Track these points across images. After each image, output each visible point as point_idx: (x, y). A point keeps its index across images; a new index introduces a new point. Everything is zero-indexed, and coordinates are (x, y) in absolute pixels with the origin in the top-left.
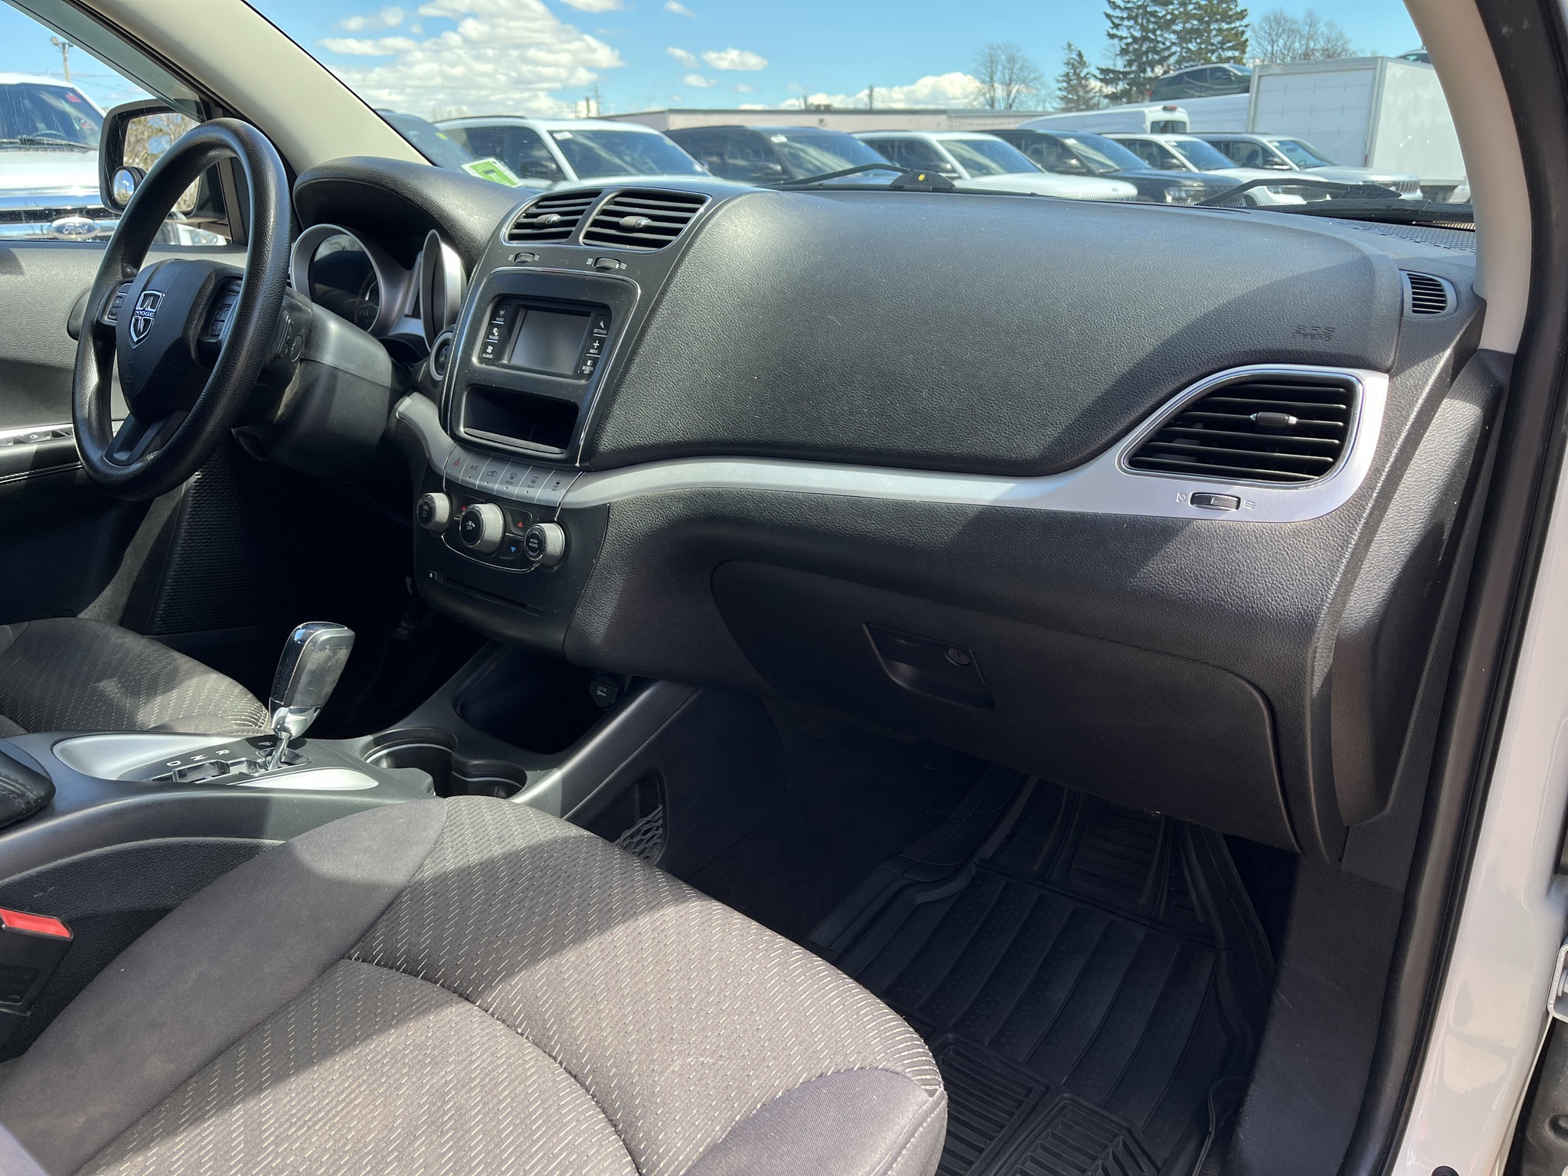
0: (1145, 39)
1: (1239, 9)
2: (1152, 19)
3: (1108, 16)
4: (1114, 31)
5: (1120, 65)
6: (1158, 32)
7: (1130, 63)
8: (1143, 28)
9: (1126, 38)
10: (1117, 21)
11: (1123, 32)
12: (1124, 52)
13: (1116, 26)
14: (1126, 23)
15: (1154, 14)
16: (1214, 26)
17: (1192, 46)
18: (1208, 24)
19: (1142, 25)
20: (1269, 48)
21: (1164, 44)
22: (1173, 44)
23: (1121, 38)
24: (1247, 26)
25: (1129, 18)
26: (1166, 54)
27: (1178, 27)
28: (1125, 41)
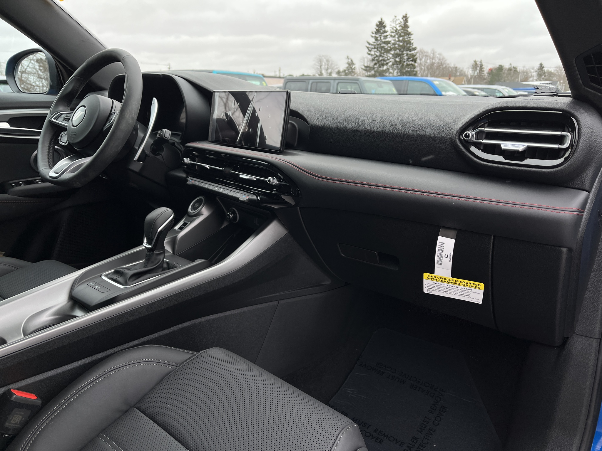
0: (380, 56)
1: (414, 47)
2: (383, 49)
3: (368, 48)
4: (369, 52)
5: (371, 64)
6: (385, 54)
7: (376, 64)
8: (381, 53)
9: (374, 55)
10: (370, 49)
11: (373, 53)
12: (373, 60)
13: (370, 51)
14: (373, 50)
15: (383, 47)
16: (405, 52)
17: (397, 60)
18: (403, 52)
19: (379, 51)
21: (387, 58)
22: (390, 58)
23: (372, 55)
24: (417, 53)
25: (375, 48)
26: (388, 61)
27: (392, 52)
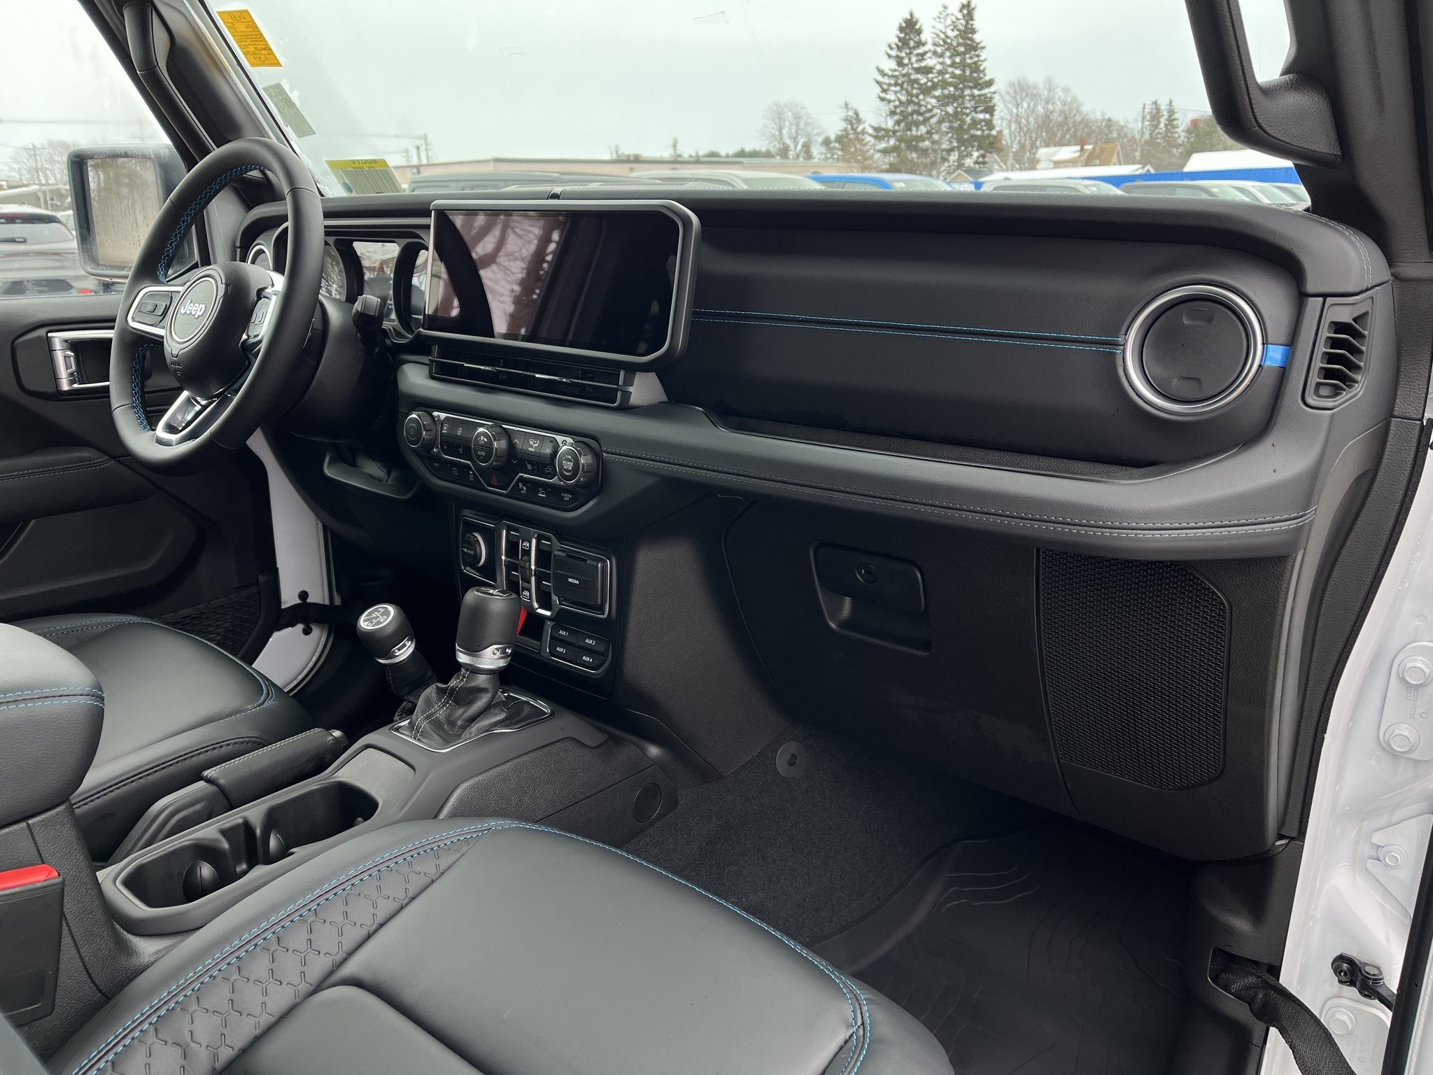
0: (910, 102)
1: (987, 78)
2: (916, 86)
3: (878, 82)
4: (883, 95)
5: (890, 124)
6: (921, 97)
7: (898, 123)
8: (909, 94)
9: (894, 101)
10: (885, 87)
11: (891, 96)
12: (893, 113)
13: (884, 91)
14: (893, 88)
15: (916, 81)
16: (967, 92)
17: (950, 110)
18: (962, 90)
19: (907, 90)
20: (1015, 111)
21: (926, 107)
22: (934, 107)
23: (890, 101)
24: (994, 93)
25: (896, 84)
26: (928, 115)
27: (938, 93)
28: (892, 104)
